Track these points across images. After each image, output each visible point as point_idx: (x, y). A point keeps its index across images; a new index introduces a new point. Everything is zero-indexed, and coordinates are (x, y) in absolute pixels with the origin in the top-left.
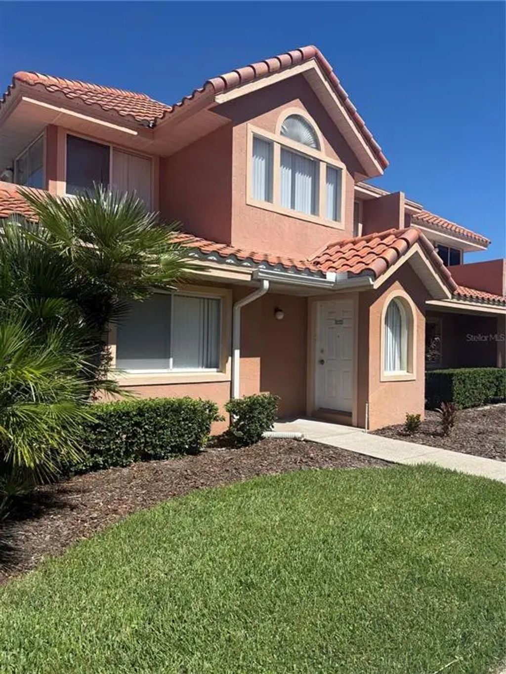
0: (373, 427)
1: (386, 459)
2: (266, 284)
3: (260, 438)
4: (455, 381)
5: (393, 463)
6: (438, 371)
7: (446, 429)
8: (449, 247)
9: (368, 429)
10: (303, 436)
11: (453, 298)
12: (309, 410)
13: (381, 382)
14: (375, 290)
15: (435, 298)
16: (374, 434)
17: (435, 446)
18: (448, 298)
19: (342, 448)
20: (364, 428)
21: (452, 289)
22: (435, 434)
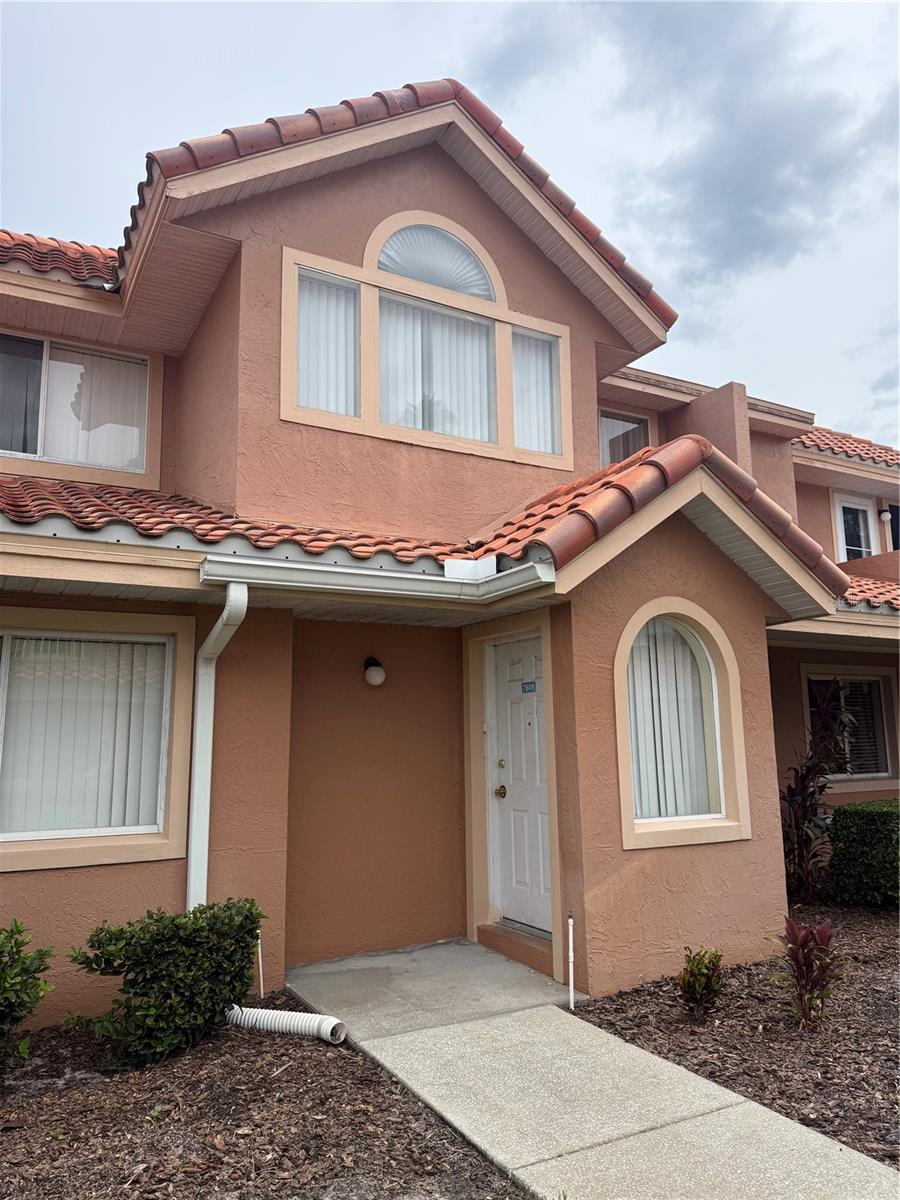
2: (238, 594)
11: (845, 611)
13: (623, 851)
15: (795, 617)
18: (826, 613)
21: (834, 588)
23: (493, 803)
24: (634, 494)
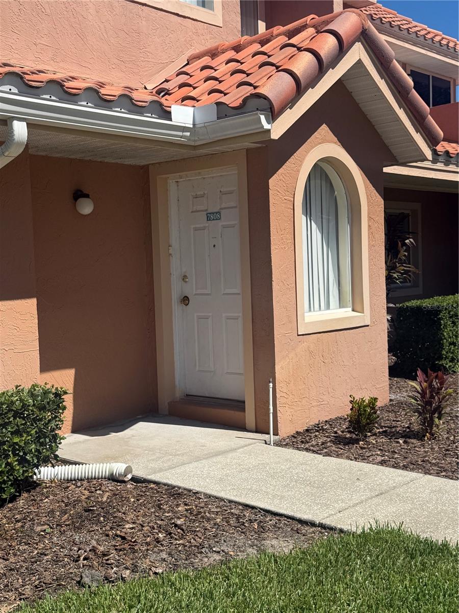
0: (286, 430)
1: (298, 515)
2: (20, 130)
3: (29, 485)
4: (446, 321)
5: (313, 524)
6: (414, 303)
7: (428, 424)
8: (431, 75)
9: (276, 434)
10: (128, 470)
11: (434, 161)
12: (164, 400)
13: (298, 335)
14: (274, 140)
15: (400, 161)
16: (286, 445)
17: (405, 468)
18: (426, 159)
19: (209, 492)
20: (268, 433)
21: (432, 141)
22: (408, 435)
23: (177, 309)
24: (323, 58)
